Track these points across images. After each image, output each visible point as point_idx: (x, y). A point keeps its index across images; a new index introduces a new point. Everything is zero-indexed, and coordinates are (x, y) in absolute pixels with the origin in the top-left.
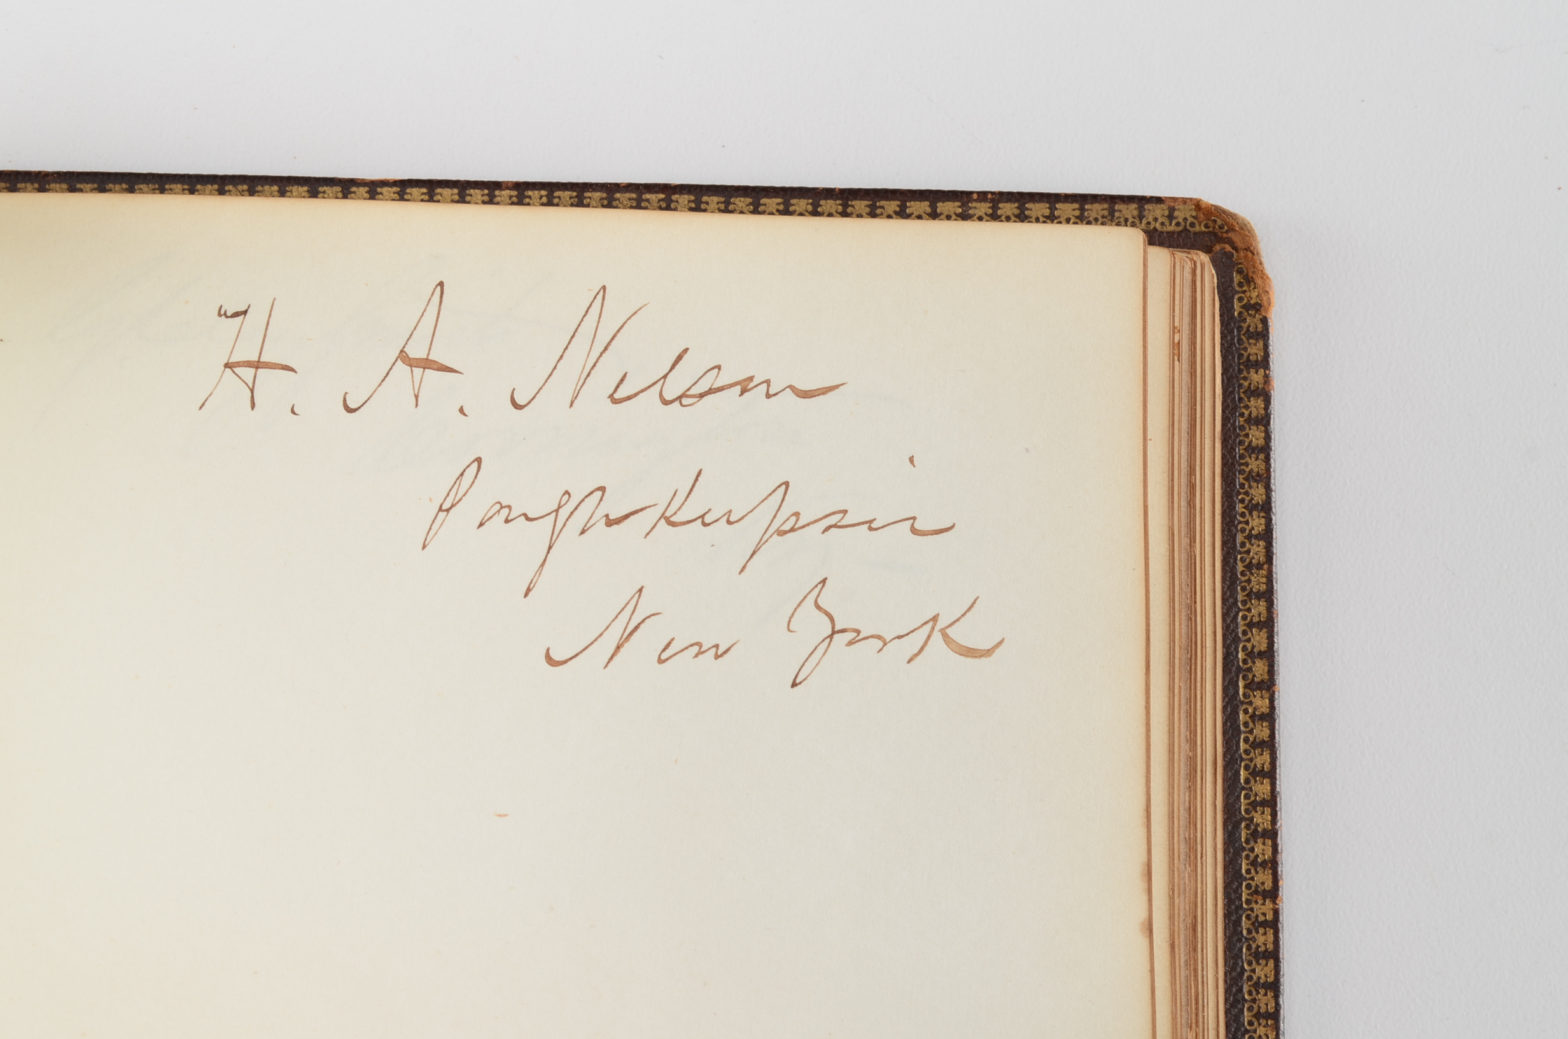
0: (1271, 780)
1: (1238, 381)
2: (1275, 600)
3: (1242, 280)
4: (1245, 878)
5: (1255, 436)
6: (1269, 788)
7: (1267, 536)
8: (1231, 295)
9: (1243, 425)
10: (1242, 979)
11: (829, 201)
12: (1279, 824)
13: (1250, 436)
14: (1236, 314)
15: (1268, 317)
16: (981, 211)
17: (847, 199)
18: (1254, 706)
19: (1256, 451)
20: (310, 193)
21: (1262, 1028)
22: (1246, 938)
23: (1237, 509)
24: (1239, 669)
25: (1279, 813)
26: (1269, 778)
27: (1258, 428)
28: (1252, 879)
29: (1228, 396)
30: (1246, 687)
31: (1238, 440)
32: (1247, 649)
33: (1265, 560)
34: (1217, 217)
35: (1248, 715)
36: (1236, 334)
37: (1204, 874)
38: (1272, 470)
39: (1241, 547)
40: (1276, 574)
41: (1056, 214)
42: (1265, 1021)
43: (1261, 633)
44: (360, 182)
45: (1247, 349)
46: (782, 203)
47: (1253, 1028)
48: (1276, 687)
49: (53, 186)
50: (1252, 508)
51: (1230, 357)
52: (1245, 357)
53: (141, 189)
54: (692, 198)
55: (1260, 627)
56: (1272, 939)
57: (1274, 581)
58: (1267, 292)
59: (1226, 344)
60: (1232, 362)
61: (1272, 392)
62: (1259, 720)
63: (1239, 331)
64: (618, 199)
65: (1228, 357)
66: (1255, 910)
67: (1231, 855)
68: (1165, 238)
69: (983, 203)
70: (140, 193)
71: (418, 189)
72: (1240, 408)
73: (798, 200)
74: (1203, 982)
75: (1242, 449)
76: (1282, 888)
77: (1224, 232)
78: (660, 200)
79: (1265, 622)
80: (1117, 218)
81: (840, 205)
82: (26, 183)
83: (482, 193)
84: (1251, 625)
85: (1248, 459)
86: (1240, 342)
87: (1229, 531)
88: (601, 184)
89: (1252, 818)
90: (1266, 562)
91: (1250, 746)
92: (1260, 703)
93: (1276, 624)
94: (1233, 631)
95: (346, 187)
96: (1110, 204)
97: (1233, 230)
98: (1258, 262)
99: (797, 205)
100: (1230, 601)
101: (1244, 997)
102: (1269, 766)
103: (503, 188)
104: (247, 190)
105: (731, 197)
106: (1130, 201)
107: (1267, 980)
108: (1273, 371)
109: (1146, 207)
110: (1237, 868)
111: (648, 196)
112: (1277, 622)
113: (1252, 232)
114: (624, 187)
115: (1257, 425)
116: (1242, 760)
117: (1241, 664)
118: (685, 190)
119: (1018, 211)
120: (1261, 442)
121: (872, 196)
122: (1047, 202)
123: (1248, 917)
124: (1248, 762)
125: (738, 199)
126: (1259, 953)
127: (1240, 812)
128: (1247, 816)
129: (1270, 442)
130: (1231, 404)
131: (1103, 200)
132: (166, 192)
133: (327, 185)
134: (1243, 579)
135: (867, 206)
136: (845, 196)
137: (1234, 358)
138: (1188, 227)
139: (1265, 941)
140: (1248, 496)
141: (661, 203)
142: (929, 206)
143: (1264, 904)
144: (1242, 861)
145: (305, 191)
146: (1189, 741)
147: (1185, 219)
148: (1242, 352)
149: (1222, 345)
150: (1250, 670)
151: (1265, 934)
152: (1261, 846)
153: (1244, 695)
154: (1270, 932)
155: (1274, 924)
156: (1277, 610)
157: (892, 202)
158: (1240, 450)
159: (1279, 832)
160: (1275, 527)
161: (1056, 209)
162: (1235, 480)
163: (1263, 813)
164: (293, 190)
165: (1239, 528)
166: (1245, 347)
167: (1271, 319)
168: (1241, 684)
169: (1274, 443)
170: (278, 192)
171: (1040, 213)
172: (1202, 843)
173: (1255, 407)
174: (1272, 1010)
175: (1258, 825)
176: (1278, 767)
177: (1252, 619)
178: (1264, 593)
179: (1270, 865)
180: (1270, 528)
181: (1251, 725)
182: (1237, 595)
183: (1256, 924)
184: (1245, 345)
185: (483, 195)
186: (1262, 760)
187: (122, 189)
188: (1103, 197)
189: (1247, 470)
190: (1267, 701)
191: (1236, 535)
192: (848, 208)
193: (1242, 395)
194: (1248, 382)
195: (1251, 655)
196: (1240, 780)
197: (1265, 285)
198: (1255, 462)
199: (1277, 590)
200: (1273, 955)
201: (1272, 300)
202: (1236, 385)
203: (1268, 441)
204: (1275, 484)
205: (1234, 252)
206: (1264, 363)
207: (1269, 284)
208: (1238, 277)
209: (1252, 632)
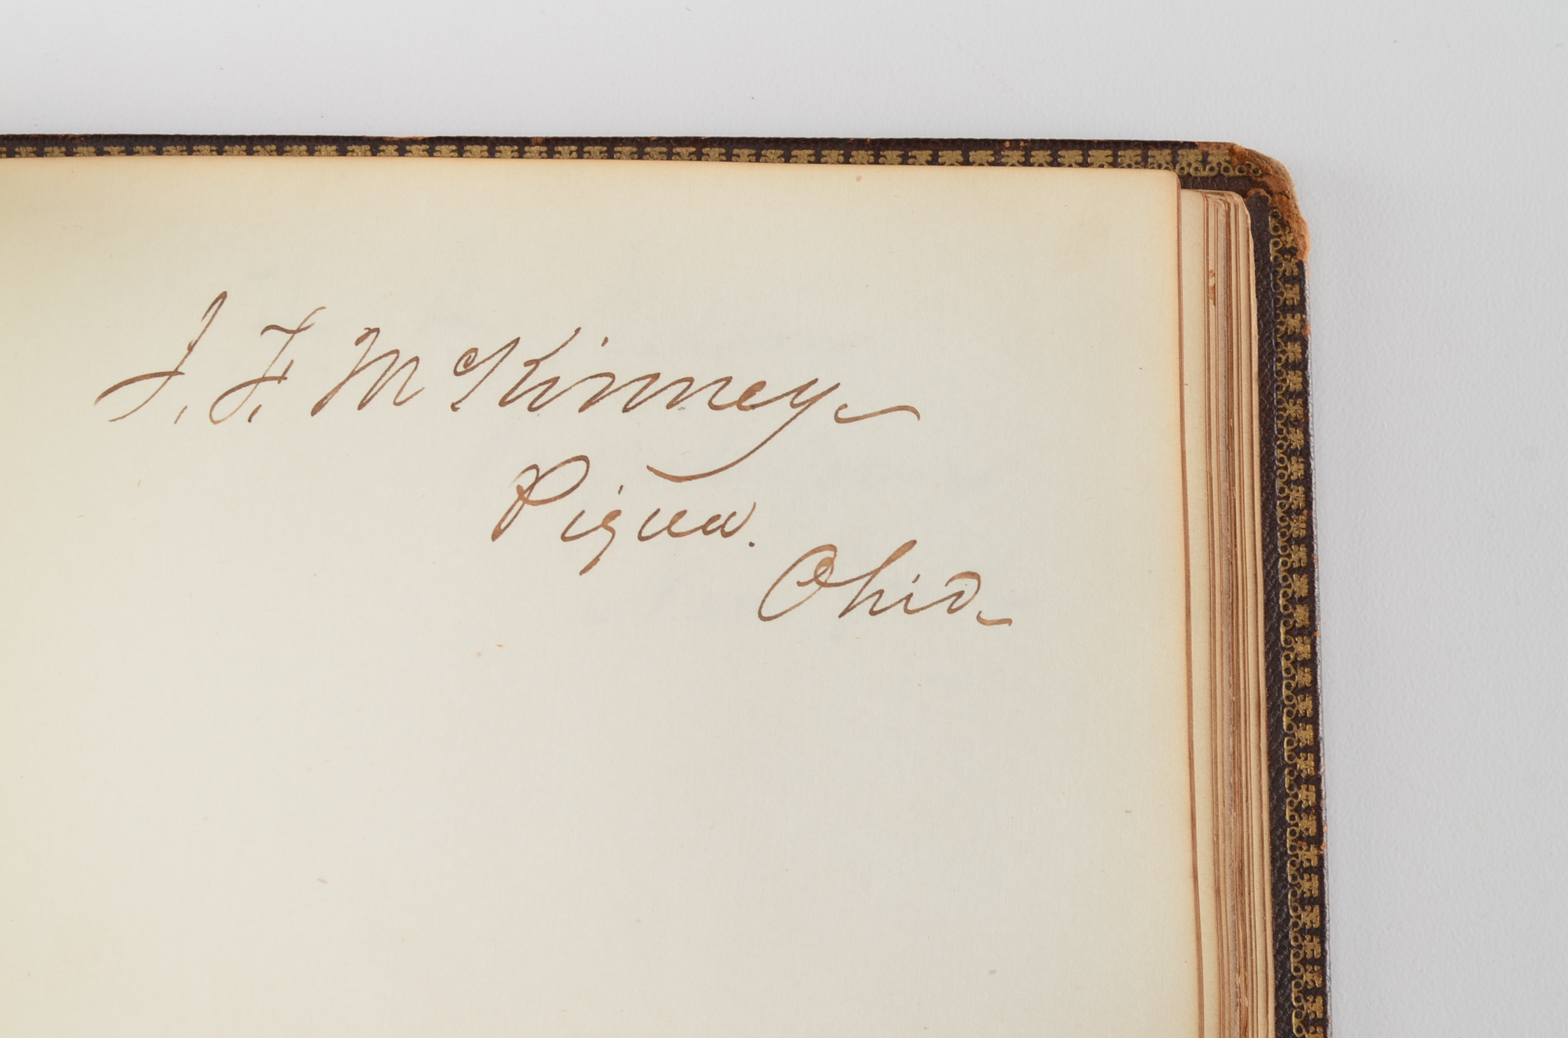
0: (1314, 726)
1: (1274, 326)
2: (1315, 545)
3: (1277, 225)
4: (1290, 824)
5: (1293, 380)
6: (1312, 734)
7: (1306, 481)
8: (1266, 239)
9: (1280, 371)
10: (1287, 925)
11: (861, 152)
12: (1322, 770)
13: (1288, 381)
14: (1271, 258)
15: (1304, 261)
16: (1013, 160)
17: (879, 150)
18: (1295, 651)
19: (1294, 396)
20: (339, 152)
21: (1308, 974)
22: (1291, 885)
23: (1276, 454)
24: (1280, 615)
25: (1322, 759)
26: (1311, 724)
27: (1295, 373)
28: (1296, 825)
29: (1265, 341)
30: (1287, 633)
31: (1275, 385)
32: (1288, 595)
33: (1304, 505)
34: (1251, 161)
35: (1290, 661)
36: (1271, 278)
37: (1250, 817)
38: (1310, 415)
39: (1280, 493)
40: (1316, 519)
41: (1089, 161)
42: (1311, 968)
43: (1301, 579)
44: (388, 140)
45: (1283, 293)
46: (813, 155)
47: (1300, 974)
48: (1317, 632)
49: (80, 149)
50: (1290, 453)
51: (1266, 302)
53: (169, 151)
54: (723, 151)
55: (1300, 572)
56: (1318, 885)
57: (1314, 526)
58: (1303, 236)
59: (1262, 289)
60: (1268, 307)
61: (1309, 336)
62: (1301, 666)
63: (1275, 276)
64: (648, 153)
65: (1264, 302)
66: (1300, 856)
67: (1274, 801)
68: (1199, 183)
69: (1015, 151)
70: (168, 155)
71: (447, 146)
72: (1277, 353)
73: (829, 151)
74: (1251, 926)
75: (1280, 395)
76: (1327, 834)
77: (1259, 177)
78: (690, 154)
79: (1305, 568)
80: (1151, 164)
81: (872, 155)
82: (53, 146)
83: (511, 149)
84: (1291, 571)
85: (1285, 404)
86: (1276, 286)
87: (1268, 477)
88: (631, 138)
89: (1296, 764)
90: (1305, 508)
91: (1292, 692)
92: (1302, 648)
93: (1316, 570)
94: (1273, 577)
95: (375, 145)
96: (1143, 150)
97: (1266, 173)
98: (1293, 206)
99: (828, 157)
100: (1270, 547)
101: (1290, 943)
102: (1312, 712)
103: (533, 144)
104: (275, 151)
105: (762, 150)
106: (1163, 147)
107: (1312, 926)
108: (1309, 315)
109: (1179, 152)
110: (1281, 815)
111: (678, 150)
112: (1318, 568)
113: (1287, 176)
114: (654, 141)
115: (1295, 370)
116: (1284, 706)
117: (1281, 610)
118: (715, 143)
119: (1051, 159)
120: (1299, 387)
121: (904, 145)
122: (1080, 149)
123: (1293, 864)
124: (1290, 708)
125: (769, 151)
126: (1304, 899)
127: (1283, 759)
128: (1290, 763)
129: (1308, 386)
130: (1268, 349)
131: (1136, 146)
132: (194, 153)
133: (355, 144)
134: (1283, 524)
135: (899, 156)
136: (877, 146)
137: (1270, 303)
138: (1222, 172)
139: (1310, 887)
140: (1286, 441)
141: (692, 156)
142: (962, 155)
143: (1308, 850)
144: (1286, 808)
145: (334, 151)
146: (1232, 686)
147: (1219, 164)
148: (1278, 297)
149: (1257, 290)
150: (1291, 615)
151: (1310, 880)
152: (1305, 792)
153: (1286, 641)
154: (1315, 878)
155: (1319, 870)
156: (1317, 556)
157: (924, 152)
158: (1276, 396)
159: (1323, 778)
160: (1314, 472)
161: (1089, 156)
162: (1273, 426)
163: (1306, 759)
164: (322, 149)
165: (1278, 473)
166: (1282, 292)
167: (1307, 263)
168: (1282, 630)
169: (1312, 388)
170: (307, 151)
171: (1073, 160)
172: (1247, 787)
173: (1292, 352)
174: (1319, 956)
175: (1301, 771)
176: (1320, 713)
177: (1292, 565)
178: (1304, 538)
179: (1314, 811)
180: (1309, 474)
181: (1293, 671)
182: (1277, 541)
183: (1301, 870)
184: (1281, 289)
185: (512, 152)
186: (1304, 706)
187: (150, 151)
188: (1136, 143)
189: (1285, 415)
190: (1309, 646)
191: (1274, 480)
192: (879, 158)
193: (1279, 340)
194: (1285, 327)
195: (1291, 601)
196: (1282, 726)
197: (1300, 228)
198: (1293, 407)
199: (1316, 536)
200: (1319, 901)
201: (1307, 243)
202: (1273, 330)
203: (1305, 386)
204: (1313, 430)
205: (1269, 196)
206: (1300, 307)
207: (1304, 228)
208: (1274, 222)
209: (1292, 578)
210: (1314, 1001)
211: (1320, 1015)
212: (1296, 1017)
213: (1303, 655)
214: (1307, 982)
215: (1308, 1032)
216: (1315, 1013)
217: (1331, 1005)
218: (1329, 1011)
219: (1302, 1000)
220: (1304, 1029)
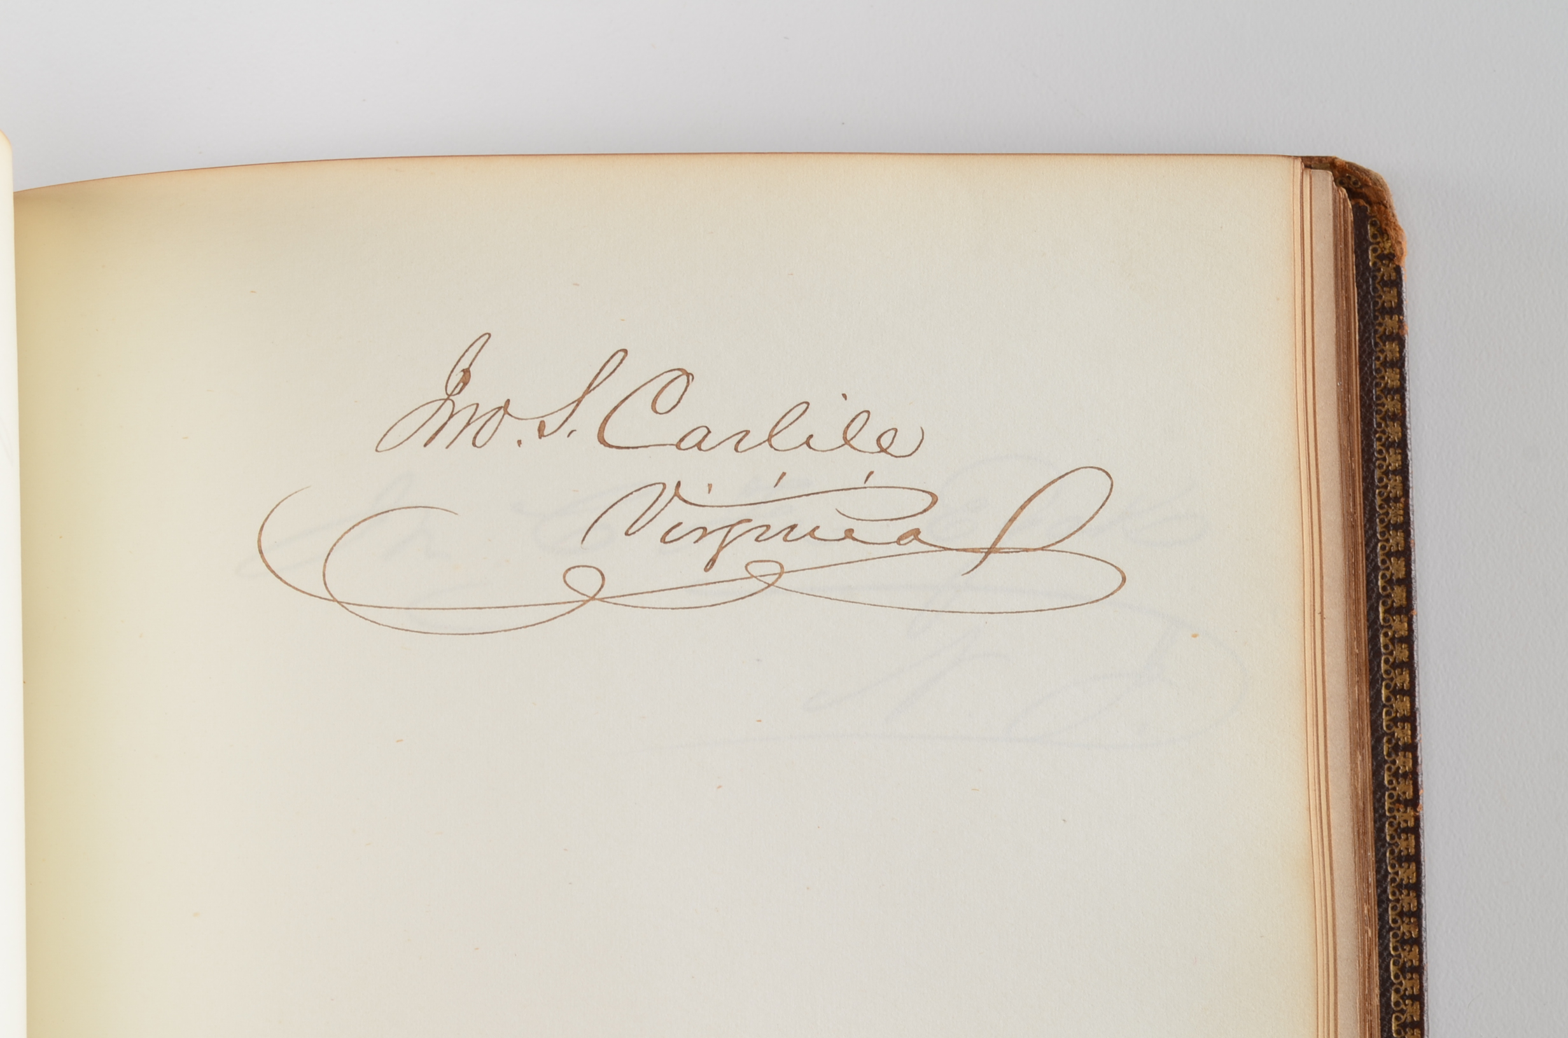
0: (1410, 698)
1: (1374, 327)
2: (1412, 531)
3: (1376, 232)
4: (1388, 788)
5: (1390, 378)
6: (1408, 705)
7: (1403, 471)
8: (1365, 246)
9: (1379, 369)
10: (1386, 880)
12: (1418, 738)
13: (1386, 378)
14: (1371, 264)
15: (1401, 265)
18: (1393, 628)
19: (1392, 392)
21: (1405, 925)
22: (1389, 844)
23: (1375, 446)
24: (1379, 596)
25: (1418, 728)
26: (1408, 696)
27: (1393, 370)
28: (1394, 789)
29: (1364, 342)
30: (1385, 612)
31: (1374, 382)
32: (1386, 577)
33: (1401, 493)
34: (1351, 174)
35: (1388, 638)
36: (1371, 282)
38: (1407, 409)
39: (1379, 482)
40: (1413, 506)
42: (1408, 920)
43: (1399, 562)
45: (1382, 296)
47: (1397, 925)
48: (1414, 611)
50: (1388, 445)
52: (1380, 304)
55: (1398, 556)
56: (1414, 844)
57: (1411, 513)
58: (1400, 243)
59: (1362, 293)
60: (1367, 309)
61: (1406, 336)
62: (1398, 642)
63: (1374, 280)
65: (1364, 304)
66: (1397, 817)
67: (1375, 768)
72: (1376, 352)
75: (1379, 391)
76: (1423, 797)
77: (1358, 188)
79: (1403, 552)
84: (1389, 555)
85: (1384, 400)
86: (1375, 290)
87: (1368, 468)
89: (1393, 734)
90: (1403, 496)
91: (1390, 667)
92: (1399, 625)
93: (1413, 553)
94: (1373, 560)
97: (1365, 185)
98: (1391, 214)
100: (1370, 532)
101: (1388, 897)
102: (1409, 685)
107: (1409, 882)
108: (1406, 316)
110: (1380, 779)
112: (1414, 551)
113: (1385, 187)
115: (1392, 368)
116: (1383, 679)
117: (1380, 590)
120: (1397, 383)
123: (1391, 824)
124: (1388, 681)
126: (1401, 857)
127: (1382, 728)
128: (1388, 731)
129: (1405, 382)
130: (1367, 349)
134: (1381, 512)
137: (1369, 306)
139: (1408, 845)
140: (1385, 434)
143: (1405, 812)
144: (1384, 773)
148: (1377, 299)
149: (1358, 294)
150: (1389, 596)
151: (1407, 839)
152: (1402, 758)
153: (1384, 619)
154: (1412, 838)
155: (1415, 830)
156: (1414, 540)
158: (1376, 392)
159: (1419, 745)
160: (1411, 462)
162: (1373, 420)
163: (1403, 728)
165: (1377, 464)
166: (1380, 295)
167: (1404, 268)
168: (1381, 609)
169: (1409, 383)
173: (1390, 351)
174: (1415, 909)
175: (1398, 739)
176: (1417, 685)
177: (1390, 549)
178: (1401, 524)
179: (1411, 776)
180: (1406, 464)
181: (1391, 647)
182: (1376, 527)
183: (1399, 830)
184: (1379, 293)
186: (1402, 679)
189: (1384, 410)
190: (1406, 625)
191: (1374, 471)
193: (1378, 340)
194: (1383, 327)
195: (1389, 582)
196: (1381, 698)
197: (1398, 236)
198: (1391, 402)
199: (1413, 521)
200: (1415, 859)
201: (1404, 250)
202: (1373, 331)
203: (1402, 382)
204: (1410, 423)
205: (1368, 207)
206: (1398, 309)
207: (1401, 235)
208: (1373, 230)
209: (1390, 561)
210: (1410, 951)
211: (1416, 963)
212: (1394, 964)
213: (1400, 632)
214: (1404, 933)
215: (1405, 978)
216: (1412, 961)
217: (1426, 954)
218: (1424, 959)
219: (1400, 949)
220: (1401, 976)
